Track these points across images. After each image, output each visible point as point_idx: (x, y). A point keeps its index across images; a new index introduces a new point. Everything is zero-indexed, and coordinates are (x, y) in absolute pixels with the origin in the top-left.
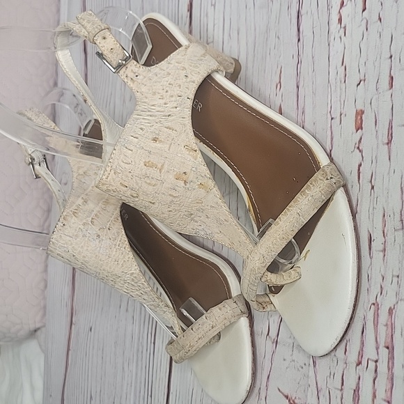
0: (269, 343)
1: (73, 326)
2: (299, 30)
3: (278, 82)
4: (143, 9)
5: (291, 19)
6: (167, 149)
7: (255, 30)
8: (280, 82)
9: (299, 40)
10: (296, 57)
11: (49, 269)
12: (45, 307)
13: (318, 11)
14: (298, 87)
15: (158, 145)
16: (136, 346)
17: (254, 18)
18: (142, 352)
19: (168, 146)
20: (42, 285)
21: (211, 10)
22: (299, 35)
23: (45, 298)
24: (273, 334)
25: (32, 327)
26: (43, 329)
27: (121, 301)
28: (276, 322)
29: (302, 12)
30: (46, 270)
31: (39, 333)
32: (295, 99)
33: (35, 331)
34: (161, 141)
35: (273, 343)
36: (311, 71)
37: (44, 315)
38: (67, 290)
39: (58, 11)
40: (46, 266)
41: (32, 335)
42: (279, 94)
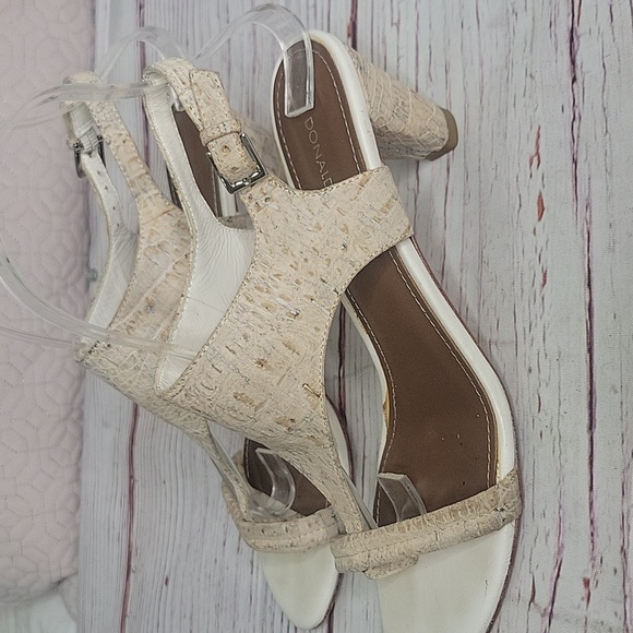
0: (535, 617)
1: (132, 576)
2: (573, 62)
3: (534, 153)
4: (255, 34)
5: (556, 43)
6: (275, 382)
7: (482, 64)
8: (537, 154)
9: (574, 80)
10: (569, 111)
11: (84, 477)
12: (77, 541)
13: (613, 28)
14: (575, 162)
15: (263, 372)
16: (258, 613)
17: (479, 42)
18: (272, 624)
19: (278, 378)
20: (71, 504)
21: (391, 33)
22: (574, 71)
23: (76, 526)
24: (543, 598)
25: (55, 577)
26: (74, 580)
27: (225, 533)
28: (548, 578)
29: (581, 30)
30: (77, 479)
31: (65, 585)
32: (571, 183)
33: (59, 582)
34: (269, 368)
35: (543, 615)
36: (600, 132)
37: (76, 553)
38: (118, 514)
39: (93, 41)
40: (78, 471)
41: (53, 588)
42: (537, 174)
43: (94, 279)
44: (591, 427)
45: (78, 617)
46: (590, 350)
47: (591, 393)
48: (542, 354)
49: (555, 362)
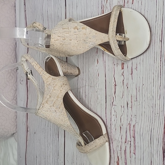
1: (28, 132)
3: (97, 51)
12: (17, 125)
14: (103, 54)
16: (52, 138)
18: (54, 141)
20: (15, 117)
23: (16, 122)
25: (12, 133)
26: (16, 133)
27: (46, 123)
31: (15, 134)
32: (102, 57)
37: (17, 128)
38: (25, 119)
41: (12, 135)
42: (97, 55)
43: (18, 69)
44: (106, 103)
45: (17, 141)
46: (106, 88)
47: (106, 96)
48: (98, 89)
49: (100, 90)
